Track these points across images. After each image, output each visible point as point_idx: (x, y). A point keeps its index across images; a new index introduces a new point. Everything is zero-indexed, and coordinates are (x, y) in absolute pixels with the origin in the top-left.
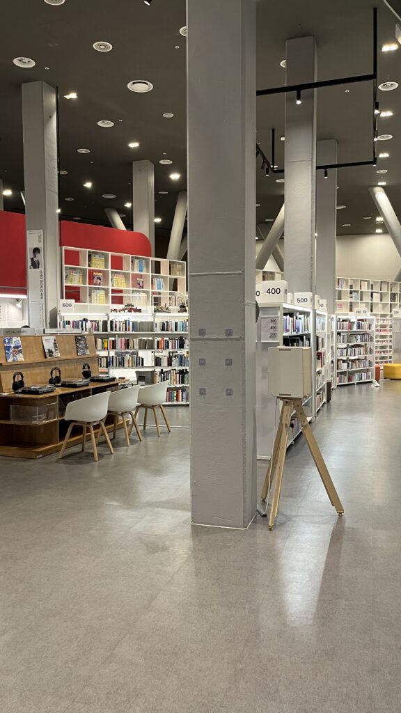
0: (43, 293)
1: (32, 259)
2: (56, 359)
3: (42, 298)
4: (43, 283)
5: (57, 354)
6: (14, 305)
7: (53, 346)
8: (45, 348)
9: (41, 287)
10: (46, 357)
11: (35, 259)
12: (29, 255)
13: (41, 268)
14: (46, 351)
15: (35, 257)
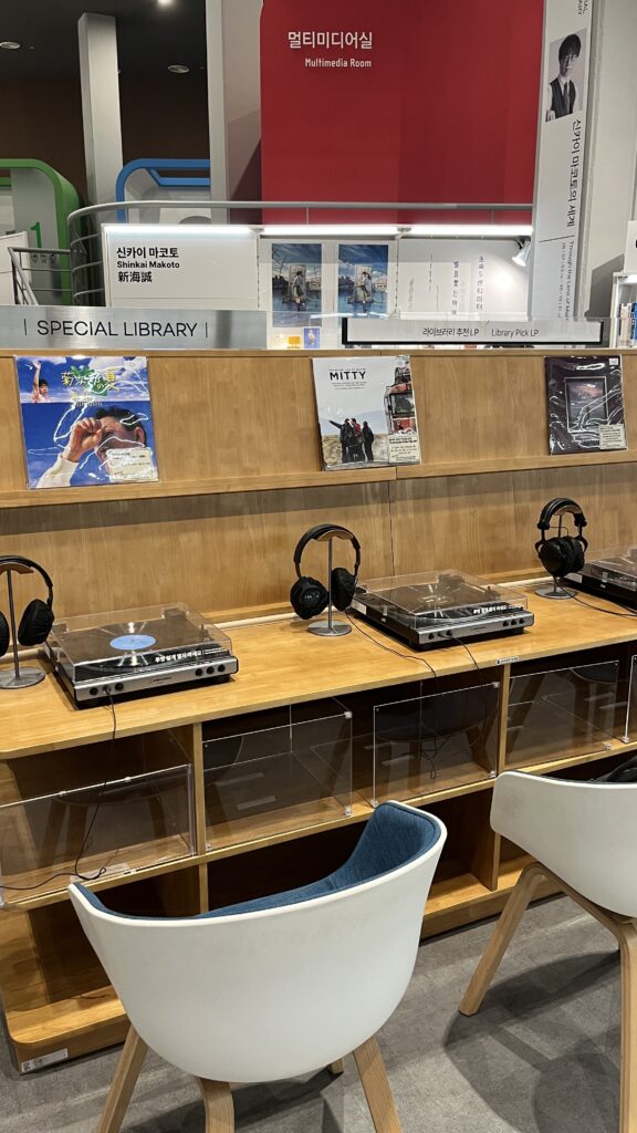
0: (577, 203)
1: (555, 84)
2: (391, 474)
3: (571, 223)
4: (580, 168)
5: (397, 449)
6: (507, 259)
7: (381, 406)
8: (323, 416)
9: (574, 184)
10: (322, 465)
11: (563, 81)
12: (549, 68)
13: (579, 113)
14: (330, 432)
15: (563, 72)
